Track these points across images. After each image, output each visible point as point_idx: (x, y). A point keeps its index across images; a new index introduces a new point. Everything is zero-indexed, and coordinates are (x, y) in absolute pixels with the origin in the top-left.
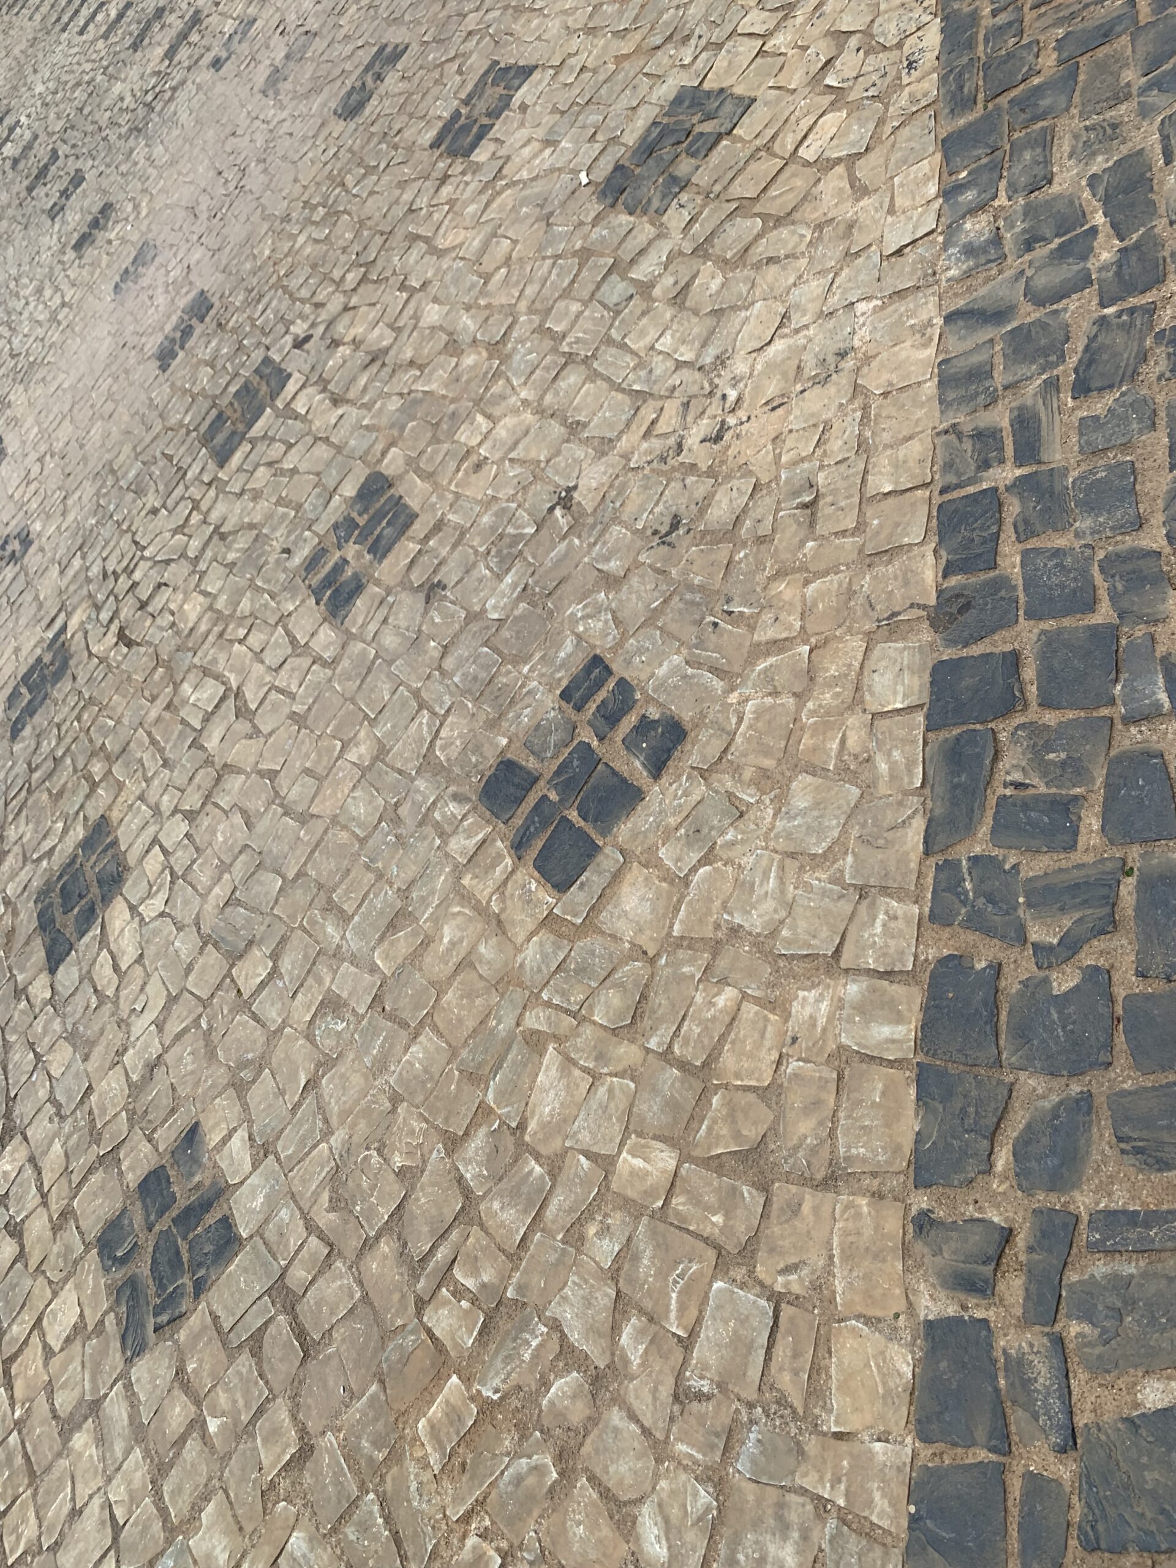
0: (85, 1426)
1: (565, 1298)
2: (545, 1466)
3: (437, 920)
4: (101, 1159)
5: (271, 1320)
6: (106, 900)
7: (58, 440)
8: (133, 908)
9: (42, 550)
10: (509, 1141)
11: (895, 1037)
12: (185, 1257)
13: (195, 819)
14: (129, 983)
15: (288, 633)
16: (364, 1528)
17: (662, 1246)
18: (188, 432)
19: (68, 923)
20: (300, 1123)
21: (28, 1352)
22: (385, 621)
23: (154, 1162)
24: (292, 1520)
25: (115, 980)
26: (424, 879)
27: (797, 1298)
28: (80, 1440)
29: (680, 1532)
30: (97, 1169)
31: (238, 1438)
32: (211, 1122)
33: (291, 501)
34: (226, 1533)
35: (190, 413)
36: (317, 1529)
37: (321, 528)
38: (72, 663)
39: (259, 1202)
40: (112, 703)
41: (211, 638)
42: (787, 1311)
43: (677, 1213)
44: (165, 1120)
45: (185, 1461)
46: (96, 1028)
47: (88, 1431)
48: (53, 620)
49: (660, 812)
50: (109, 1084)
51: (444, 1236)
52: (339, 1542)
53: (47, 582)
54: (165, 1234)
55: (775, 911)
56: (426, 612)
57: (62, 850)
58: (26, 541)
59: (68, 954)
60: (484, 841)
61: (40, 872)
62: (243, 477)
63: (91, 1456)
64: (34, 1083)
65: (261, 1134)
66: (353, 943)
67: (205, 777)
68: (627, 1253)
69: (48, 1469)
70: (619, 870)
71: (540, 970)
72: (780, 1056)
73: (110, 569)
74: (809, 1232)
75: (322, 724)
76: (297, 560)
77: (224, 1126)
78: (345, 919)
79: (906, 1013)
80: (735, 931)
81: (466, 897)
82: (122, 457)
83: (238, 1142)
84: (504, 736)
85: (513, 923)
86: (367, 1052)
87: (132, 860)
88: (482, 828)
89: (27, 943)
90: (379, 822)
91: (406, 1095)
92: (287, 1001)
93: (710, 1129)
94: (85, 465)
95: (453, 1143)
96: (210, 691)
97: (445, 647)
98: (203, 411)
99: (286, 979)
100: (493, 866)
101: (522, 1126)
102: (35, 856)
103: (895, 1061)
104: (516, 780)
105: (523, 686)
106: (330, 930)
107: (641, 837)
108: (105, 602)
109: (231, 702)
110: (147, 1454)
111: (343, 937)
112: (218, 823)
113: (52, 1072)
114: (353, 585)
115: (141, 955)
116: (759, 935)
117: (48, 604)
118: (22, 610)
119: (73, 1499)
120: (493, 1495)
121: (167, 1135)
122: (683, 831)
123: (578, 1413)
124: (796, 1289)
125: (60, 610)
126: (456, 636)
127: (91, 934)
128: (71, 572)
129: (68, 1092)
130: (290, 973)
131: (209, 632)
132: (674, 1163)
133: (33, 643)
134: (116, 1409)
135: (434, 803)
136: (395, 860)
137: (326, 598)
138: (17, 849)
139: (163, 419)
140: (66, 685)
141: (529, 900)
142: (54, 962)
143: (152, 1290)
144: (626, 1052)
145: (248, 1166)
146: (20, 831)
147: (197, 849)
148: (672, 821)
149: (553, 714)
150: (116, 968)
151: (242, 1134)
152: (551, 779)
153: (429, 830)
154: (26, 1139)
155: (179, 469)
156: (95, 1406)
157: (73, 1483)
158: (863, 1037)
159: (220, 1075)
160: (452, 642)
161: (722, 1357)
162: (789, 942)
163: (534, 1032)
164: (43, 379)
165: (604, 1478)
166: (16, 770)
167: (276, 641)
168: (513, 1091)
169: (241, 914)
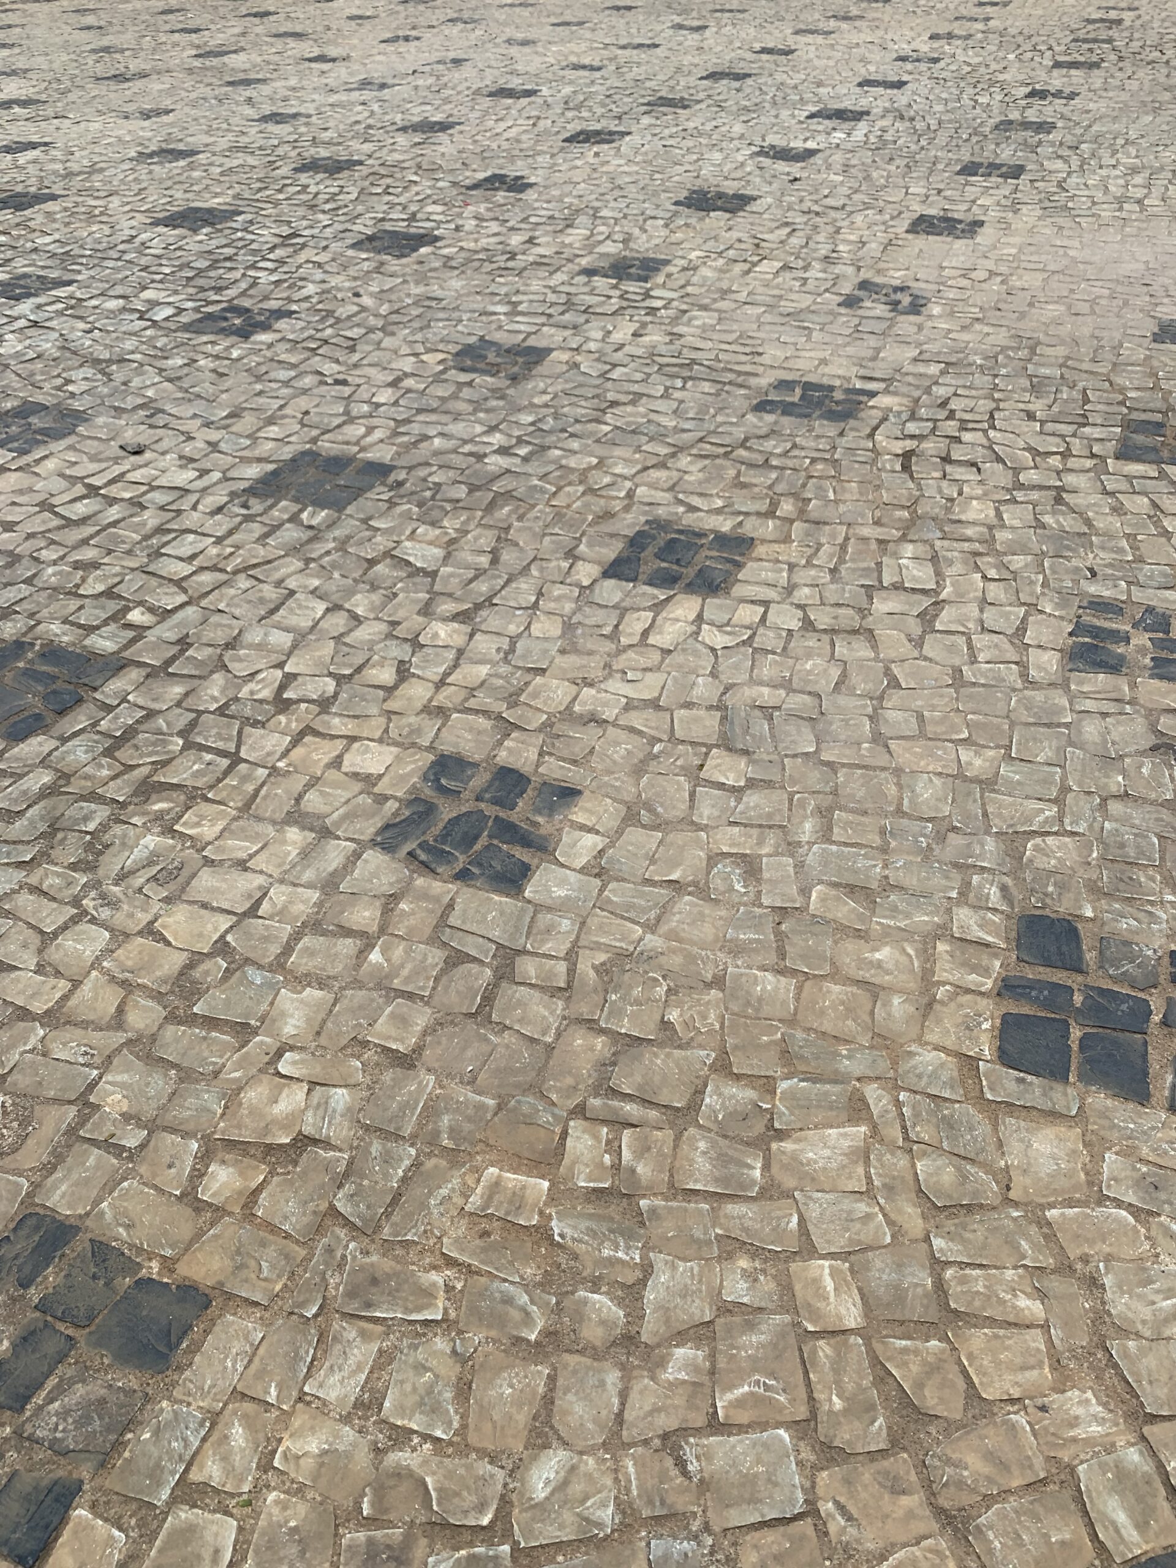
0: (307, 833)
1: (674, 1267)
2: (535, 1324)
3: (888, 936)
4: (499, 717)
5: (481, 962)
6: (691, 588)
7: (1020, 278)
8: (700, 619)
9: (920, 328)
10: (759, 1127)
11: (1123, 1531)
12: (478, 847)
13: (806, 630)
14: (641, 654)
15: (1024, 620)
16: (388, 1159)
17: (776, 1348)
18: (1122, 403)
19: (650, 564)
20: (642, 895)
21: (326, 744)
22: (1105, 715)
23: (527, 770)
24: (352, 1081)
25: (636, 639)
26: (914, 899)
27: (826, 1534)
28: (294, 834)
29: (565, 1503)
30: (490, 718)
31: (379, 986)
32: (589, 805)
33: (1138, 549)
34: (309, 1020)
35: (1139, 393)
36: (360, 1110)
37: (1137, 595)
38: (852, 423)
39: (560, 892)
40: (846, 485)
41: (966, 546)
42: (806, 1526)
43: (814, 1351)
44: (564, 760)
45: (335, 944)
46: (589, 646)
47: (305, 838)
48: (871, 379)
49: (1145, 1133)
50: (558, 687)
51: (646, 1102)
52: (363, 1139)
53: (898, 351)
54: (483, 817)
55: (1144, 1322)
56: (1142, 753)
57: (701, 519)
58: (917, 307)
59: (628, 580)
60: (987, 945)
61: (672, 509)
62: (1124, 486)
63: (289, 853)
64: (514, 615)
65: (611, 861)
66: (813, 856)
67: (848, 617)
68: (749, 1315)
69: (259, 819)
70: (1062, 1116)
71: (920, 1076)
72: (1019, 1399)
73: (952, 405)
74: (887, 1516)
75: (971, 706)
76: (1093, 589)
77: (594, 819)
78: (826, 835)
79: (1151, 1533)
80: (1094, 1283)
81: (927, 955)
82: (1049, 351)
83: (591, 842)
84: (1094, 909)
85: (939, 1021)
86: (737, 928)
87: (738, 590)
88: (997, 936)
89: (612, 536)
90: (929, 820)
91: (727, 991)
92: (724, 821)
93: (905, 1351)
94: (1019, 319)
95: (723, 1067)
96: (921, 575)
97: (1127, 794)
98: (1151, 405)
99: (741, 807)
100: (974, 969)
101: (781, 1135)
102: (681, 496)
103: (1101, 1543)
104: (1064, 948)
105: (1152, 903)
106: (808, 826)
107: (1106, 1123)
108: (922, 419)
109: (926, 602)
110: (320, 904)
111: (811, 844)
112: (819, 655)
113: (532, 627)
114: (1112, 662)
115: (670, 652)
116: (1110, 1314)
117: (880, 364)
118: (859, 342)
119: (251, 856)
120: (483, 1280)
121: (554, 769)
122: (1144, 1169)
123: (593, 1333)
124: (832, 1528)
125: (883, 380)
126: (1145, 800)
127: (656, 591)
128: (921, 369)
129: (529, 652)
130: (747, 808)
131: (968, 540)
132: (853, 1325)
133: (840, 372)
134: (335, 854)
135: (983, 868)
136: (911, 858)
137: (1081, 639)
138: (675, 475)
139: (1112, 370)
140: (830, 429)
141: (969, 1027)
142: (614, 570)
143: (437, 829)
144: (912, 1217)
145: (579, 863)
146: (692, 468)
147: (785, 649)
148: (1145, 1151)
149: (1150, 953)
150: (646, 633)
151: (599, 841)
152: (1092, 988)
153: (957, 877)
154: (471, 635)
155: (1084, 416)
156: (326, 833)
157: (262, 848)
158: (1099, 1493)
159: (629, 792)
160: (1136, 799)
161: (727, 1472)
162: (1126, 1355)
163: (863, 1100)
164: (1061, 228)
165: (559, 1393)
166: (733, 429)
167: (1010, 613)
168: (802, 1107)
169: (762, 726)
